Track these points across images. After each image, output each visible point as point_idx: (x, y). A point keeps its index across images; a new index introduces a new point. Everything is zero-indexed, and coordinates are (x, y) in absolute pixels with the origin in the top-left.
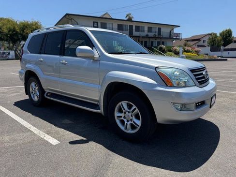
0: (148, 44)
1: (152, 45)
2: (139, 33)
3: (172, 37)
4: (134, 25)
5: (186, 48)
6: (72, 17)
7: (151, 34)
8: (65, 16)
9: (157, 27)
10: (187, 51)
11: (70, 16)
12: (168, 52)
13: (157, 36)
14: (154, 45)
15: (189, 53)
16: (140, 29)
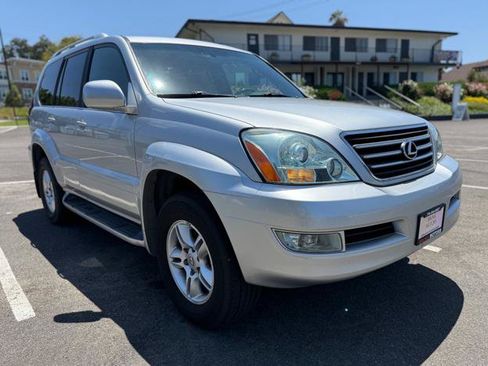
0: (375, 80)
1: (386, 81)
2: (354, 53)
3: (437, 61)
4: (342, 36)
5: (473, 87)
6: (202, 26)
7: (383, 57)
8: (186, 26)
9: (400, 38)
10: (474, 94)
11: (197, 24)
12: (425, 98)
13: (398, 60)
14: (392, 82)
15: (480, 100)
16: (358, 44)
